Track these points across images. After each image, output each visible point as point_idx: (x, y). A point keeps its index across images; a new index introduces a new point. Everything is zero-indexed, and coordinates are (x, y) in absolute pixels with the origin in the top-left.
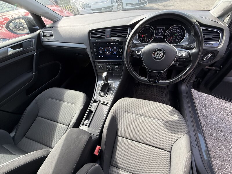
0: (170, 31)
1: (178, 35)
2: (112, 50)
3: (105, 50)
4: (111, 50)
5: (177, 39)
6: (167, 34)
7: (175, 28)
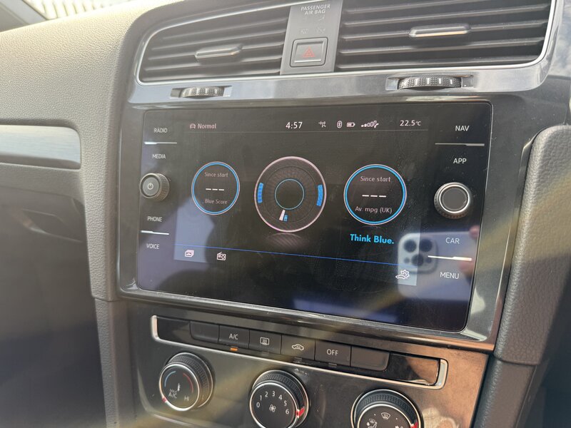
2: (335, 191)
3: (259, 187)
4: (322, 191)
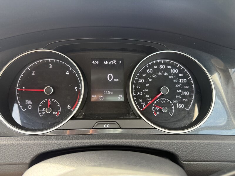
0: (145, 71)
1: (179, 88)
5: (179, 103)
6: (137, 83)
7: (161, 63)
